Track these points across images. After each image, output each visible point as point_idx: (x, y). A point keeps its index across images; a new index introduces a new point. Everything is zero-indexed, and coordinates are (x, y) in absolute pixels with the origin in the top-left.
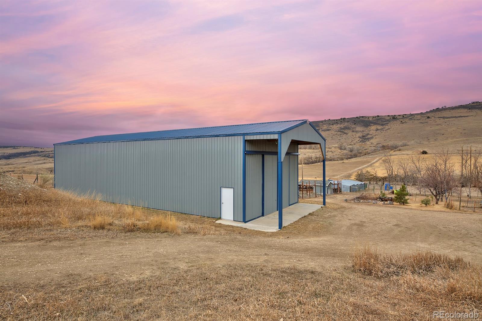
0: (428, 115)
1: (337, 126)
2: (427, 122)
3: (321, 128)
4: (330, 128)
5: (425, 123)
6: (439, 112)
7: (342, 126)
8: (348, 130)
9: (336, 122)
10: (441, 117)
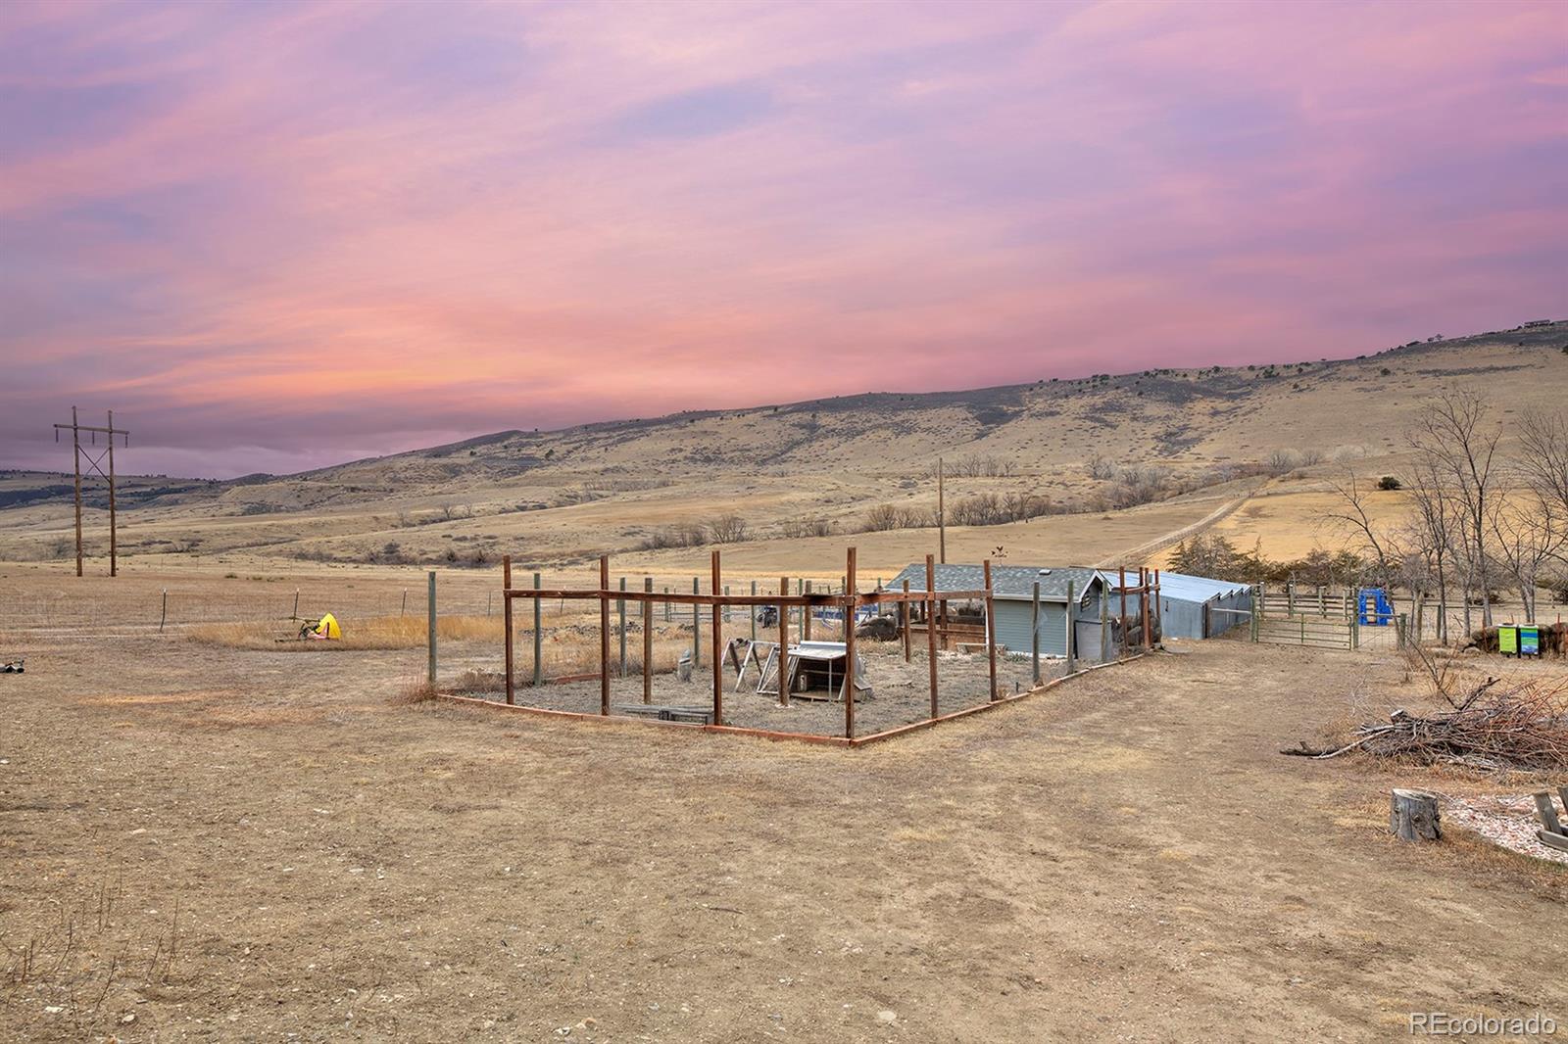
0: (1386, 364)
1: (1082, 402)
2: (1381, 388)
3: (1029, 409)
4: (1058, 409)
5: (1376, 390)
6: (1419, 356)
7: (1098, 401)
8: (1118, 414)
9: (1078, 388)
10: (1428, 372)
